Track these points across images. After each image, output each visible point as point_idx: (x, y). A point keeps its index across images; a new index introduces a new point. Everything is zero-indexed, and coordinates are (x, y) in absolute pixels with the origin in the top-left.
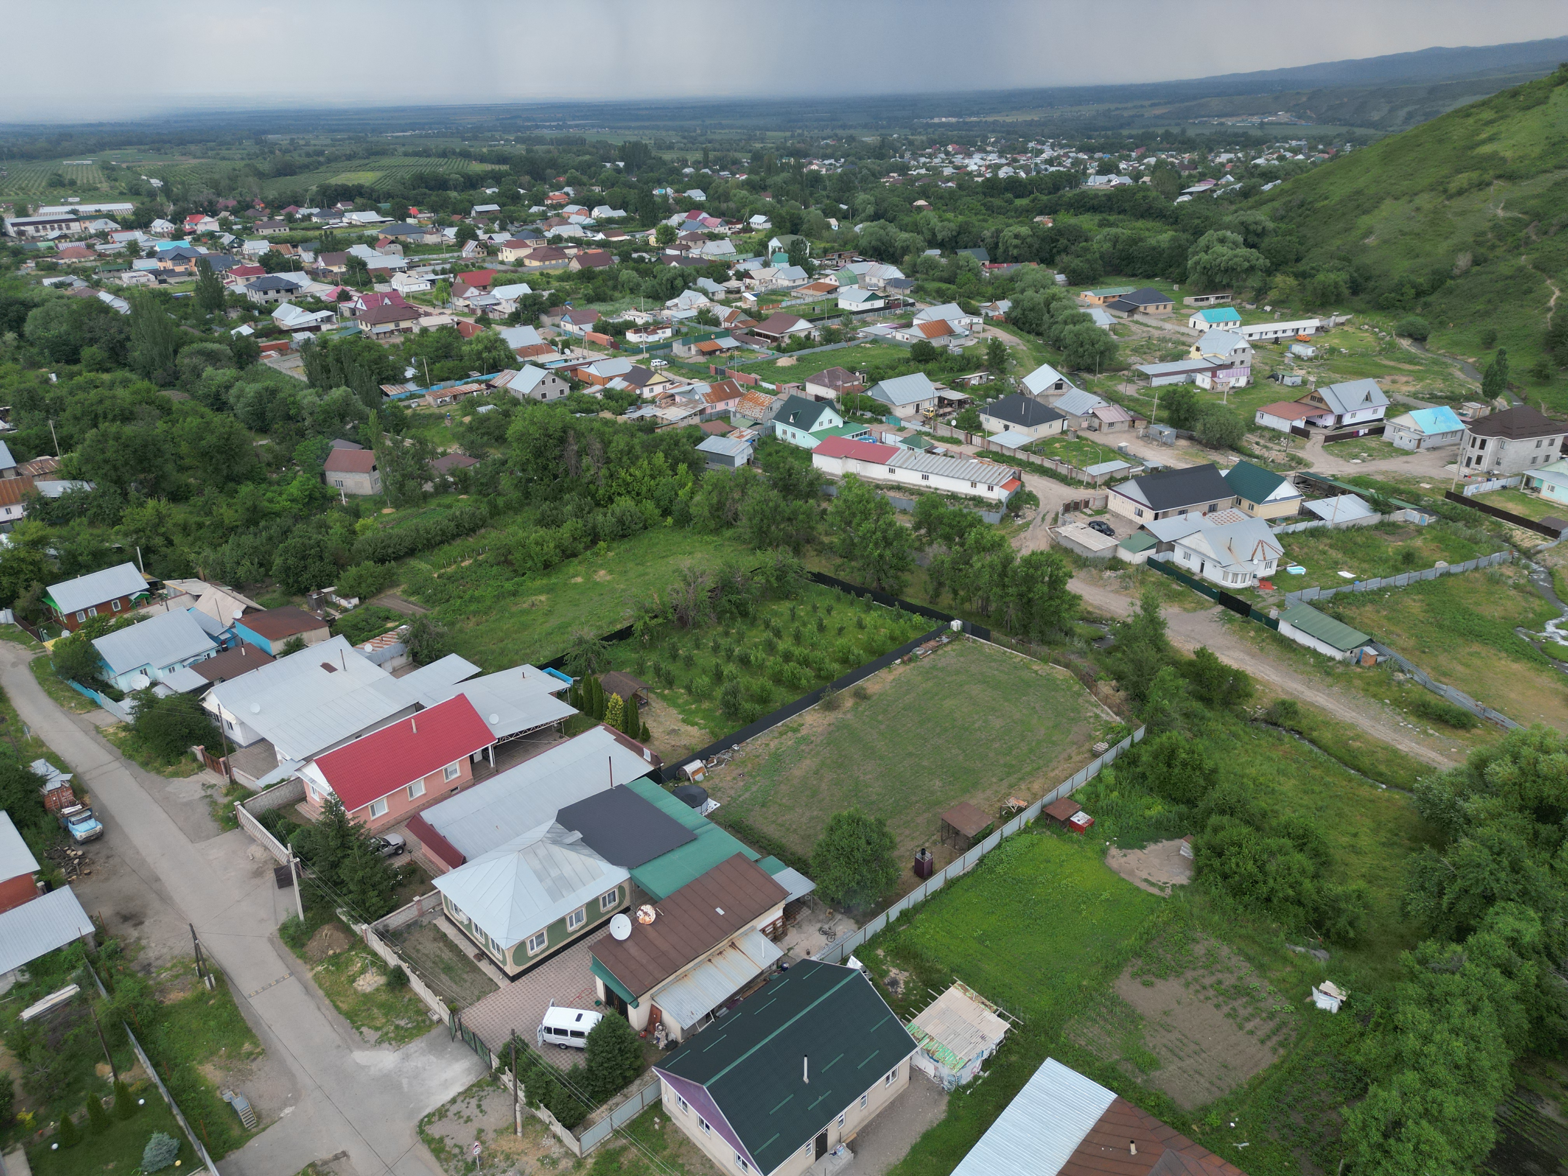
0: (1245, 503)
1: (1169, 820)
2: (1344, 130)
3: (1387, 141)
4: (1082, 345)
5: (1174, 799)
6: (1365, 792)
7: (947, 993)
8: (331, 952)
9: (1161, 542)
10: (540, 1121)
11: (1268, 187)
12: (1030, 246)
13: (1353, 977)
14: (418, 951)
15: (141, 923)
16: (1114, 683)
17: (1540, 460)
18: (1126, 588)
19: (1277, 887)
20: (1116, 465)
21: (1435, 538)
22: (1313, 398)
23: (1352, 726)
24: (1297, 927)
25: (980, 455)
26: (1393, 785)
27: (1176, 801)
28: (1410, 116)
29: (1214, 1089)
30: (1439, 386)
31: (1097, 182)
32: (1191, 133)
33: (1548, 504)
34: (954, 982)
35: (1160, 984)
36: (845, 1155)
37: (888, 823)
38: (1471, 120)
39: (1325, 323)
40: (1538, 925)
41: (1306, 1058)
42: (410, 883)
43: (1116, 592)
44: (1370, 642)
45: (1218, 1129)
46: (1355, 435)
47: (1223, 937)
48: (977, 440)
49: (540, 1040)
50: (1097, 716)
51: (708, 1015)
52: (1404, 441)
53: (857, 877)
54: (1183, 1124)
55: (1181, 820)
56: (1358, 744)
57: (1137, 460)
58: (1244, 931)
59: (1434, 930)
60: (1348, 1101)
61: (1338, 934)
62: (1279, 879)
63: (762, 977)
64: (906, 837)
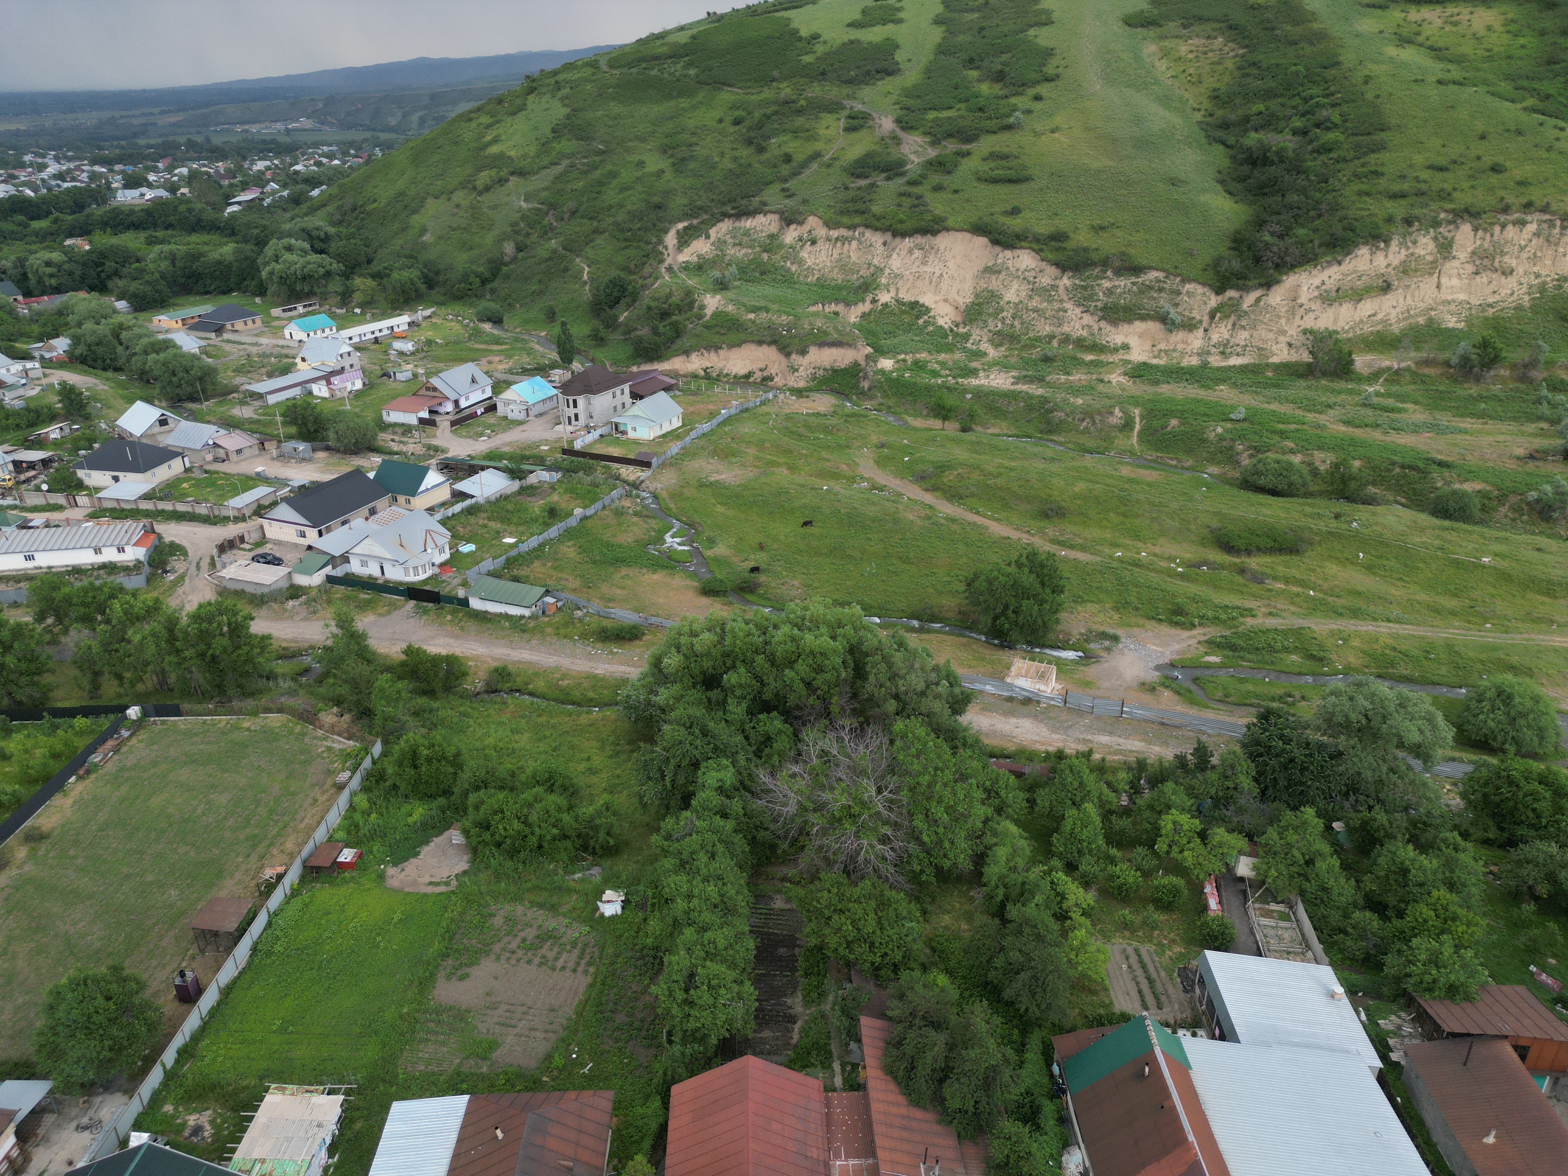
0: (401, 499)
1: (433, 818)
2: (368, 135)
3: (411, 144)
4: (174, 374)
5: (430, 797)
6: (584, 719)
7: (264, 1106)
9: (333, 557)
11: (315, 193)
12: (70, 274)
13: (624, 877)
16: (335, 709)
17: (619, 407)
18: (315, 612)
19: (544, 832)
20: (260, 492)
21: (566, 491)
22: (428, 389)
23: (557, 668)
24: (570, 859)
25: (93, 516)
26: (603, 705)
27: (432, 797)
28: (422, 120)
29: (550, 1035)
30: (526, 360)
31: (127, 197)
32: (217, 140)
33: (636, 442)
34: (267, 1090)
35: (475, 971)
37: (126, 964)
38: (474, 124)
39: (414, 318)
40: (731, 769)
41: (612, 964)
43: (305, 619)
44: (548, 593)
45: (565, 1067)
46: (474, 415)
47: (517, 898)
48: (82, 500)
50: (329, 749)
52: (516, 413)
53: (107, 1043)
54: (534, 1083)
55: (444, 812)
56: (565, 683)
57: (282, 482)
58: (529, 885)
59: (667, 808)
60: (653, 979)
61: (602, 847)
62: (543, 825)
64: (155, 968)
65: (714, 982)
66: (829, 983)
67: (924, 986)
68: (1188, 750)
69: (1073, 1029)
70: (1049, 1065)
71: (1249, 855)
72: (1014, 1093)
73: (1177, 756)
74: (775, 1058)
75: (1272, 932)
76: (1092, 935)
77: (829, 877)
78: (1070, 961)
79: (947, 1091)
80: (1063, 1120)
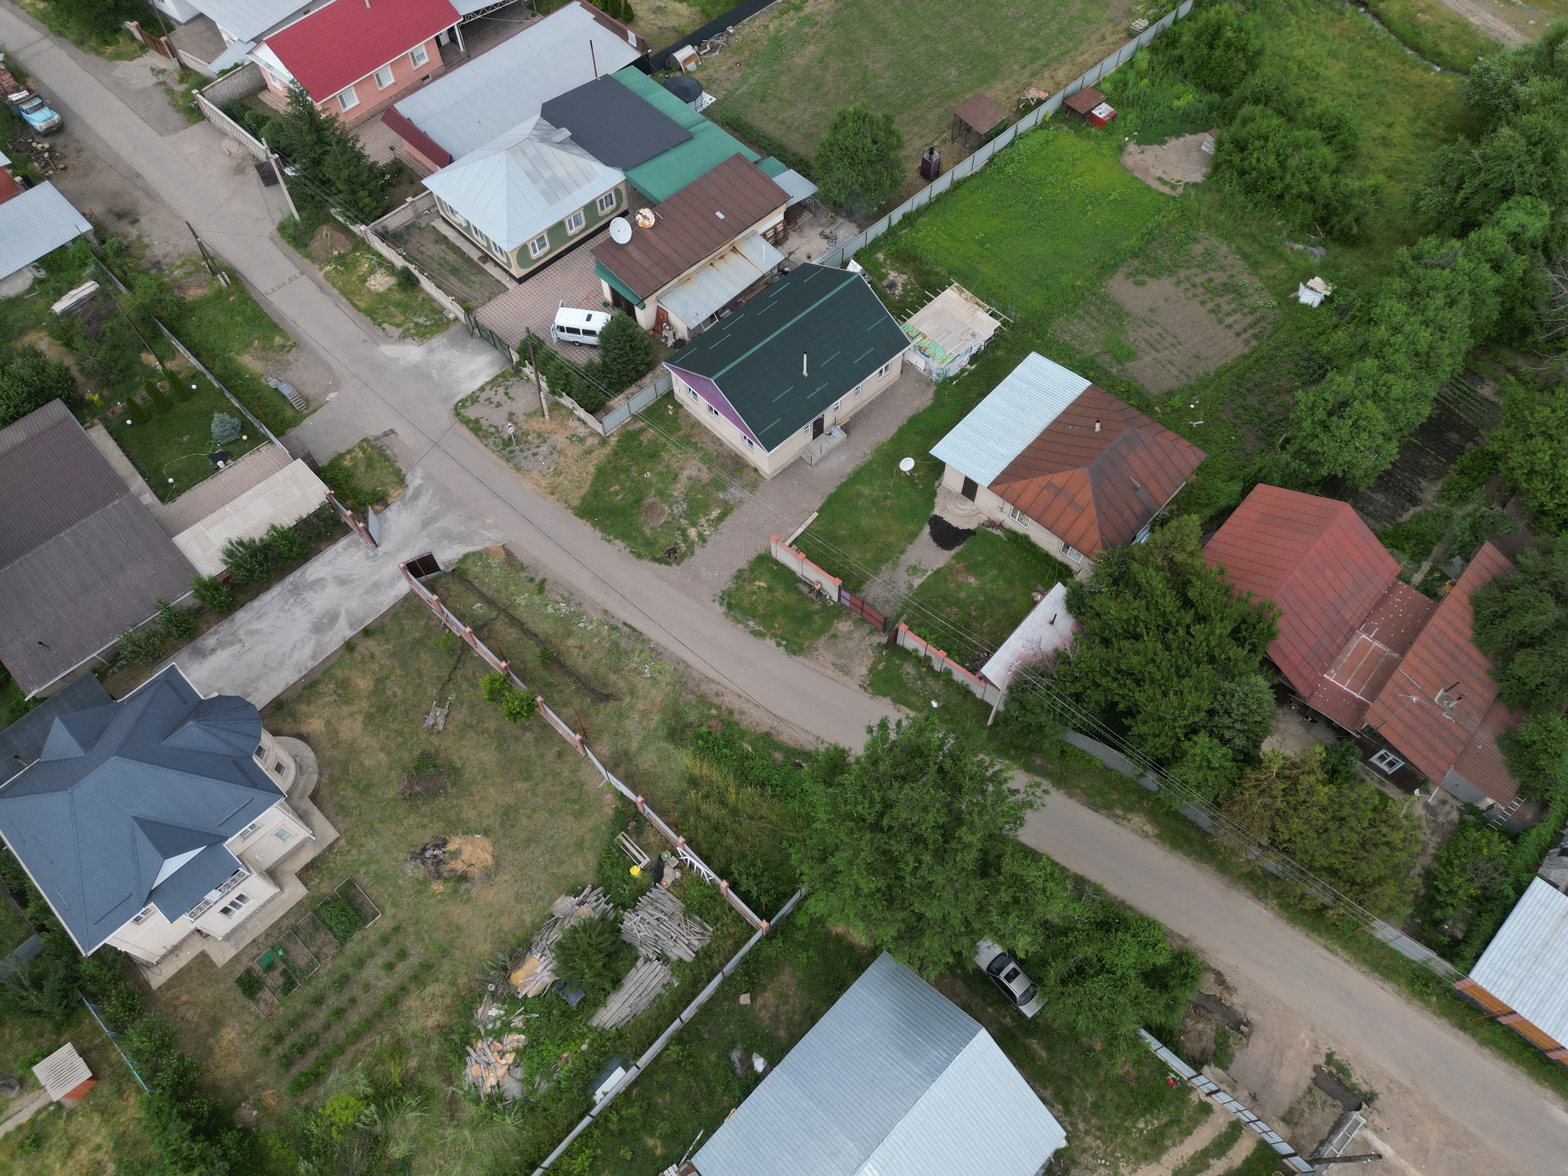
1: (1197, 112)
6: (1416, 75)
7: (943, 295)
8: (336, 253)
10: (564, 407)
13: (1343, 273)
14: (422, 253)
15: (136, 221)
19: (1293, 183)
24: (1302, 225)
26: (1450, 67)
27: (1209, 89)
29: (1182, 377)
34: (950, 284)
35: (1152, 284)
36: (839, 435)
37: (896, 120)
40: (1546, 220)
41: (1277, 349)
42: (399, 183)
45: (1179, 410)
47: (1227, 237)
49: (554, 337)
51: (712, 317)
53: (861, 179)
54: (1147, 406)
55: (1210, 111)
56: (1425, 18)
58: (1247, 230)
59: (1439, 226)
60: (1304, 385)
61: (1342, 230)
62: (1298, 175)
63: (764, 281)
64: (915, 135)
65: (1362, 423)
66: (1479, 494)
74: (1372, 522)
79: (1520, 656)
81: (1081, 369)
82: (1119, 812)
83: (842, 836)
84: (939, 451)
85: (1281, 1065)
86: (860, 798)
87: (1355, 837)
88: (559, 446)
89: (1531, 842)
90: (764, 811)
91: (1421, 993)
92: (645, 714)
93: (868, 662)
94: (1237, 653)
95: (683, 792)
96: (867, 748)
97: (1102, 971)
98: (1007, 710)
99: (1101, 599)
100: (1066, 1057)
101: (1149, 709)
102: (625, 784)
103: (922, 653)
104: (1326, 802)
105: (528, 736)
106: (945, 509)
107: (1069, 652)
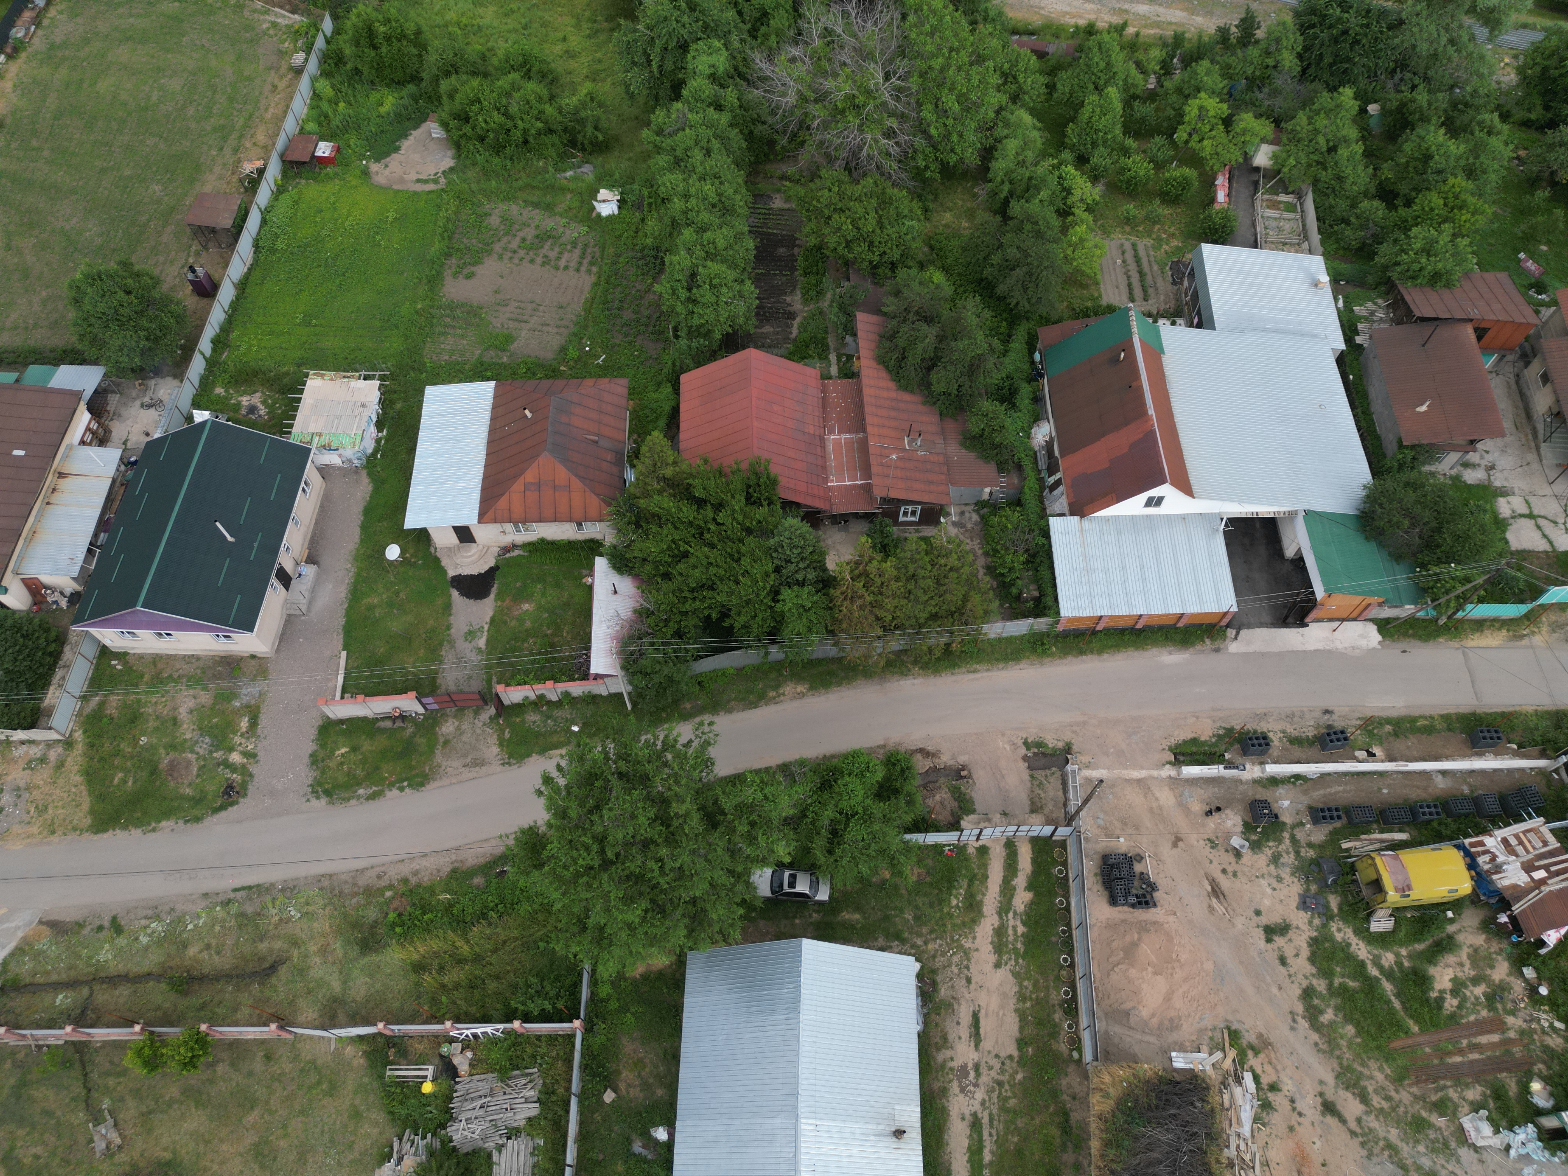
1: (405, 108)
5: (398, 83)
7: (308, 389)
13: (617, 176)
19: (527, 126)
24: (559, 155)
27: (401, 83)
29: (562, 330)
34: (307, 375)
35: (479, 270)
36: (309, 571)
37: (134, 259)
40: (724, 53)
41: (614, 263)
45: (579, 359)
47: (510, 197)
50: (274, 25)
51: (89, 551)
53: (142, 334)
54: (554, 371)
55: (416, 102)
58: (520, 183)
59: (657, 98)
60: (655, 279)
61: (591, 143)
62: (525, 117)
63: (118, 484)
64: (164, 263)
65: (716, 281)
66: (827, 281)
67: (920, 283)
68: (1232, 20)
69: (1059, 321)
70: (1031, 353)
71: (1272, 143)
72: (996, 377)
73: (1219, 29)
74: (776, 351)
75: (1274, 224)
76: (1092, 230)
77: (831, 174)
78: (1066, 257)
79: (934, 377)
80: (1037, 399)
81: (477, 374)
82: (772, 694)
83: (584, 895)
84: (412, 521)
85: (1003, 776)
86: (575, 854)
87: (930, 582)
88: (22, 784)
89: (1029, 497)
90: (503, 935)
91: (1044, 651)
92: (324, 951)
93: (494, 740)
94: (762, 512)
95: (418, 984)
96: (548, 809)
97: (848, 819)
98: (636, 687)
99: (637, 546)
100: (873, 904)
101: (734, 602)
102: (355, 1025)
103: (532, 696)
104: (895, 573)
105: (220, 1069)
106: (456, 565)
107: (645, 605)
